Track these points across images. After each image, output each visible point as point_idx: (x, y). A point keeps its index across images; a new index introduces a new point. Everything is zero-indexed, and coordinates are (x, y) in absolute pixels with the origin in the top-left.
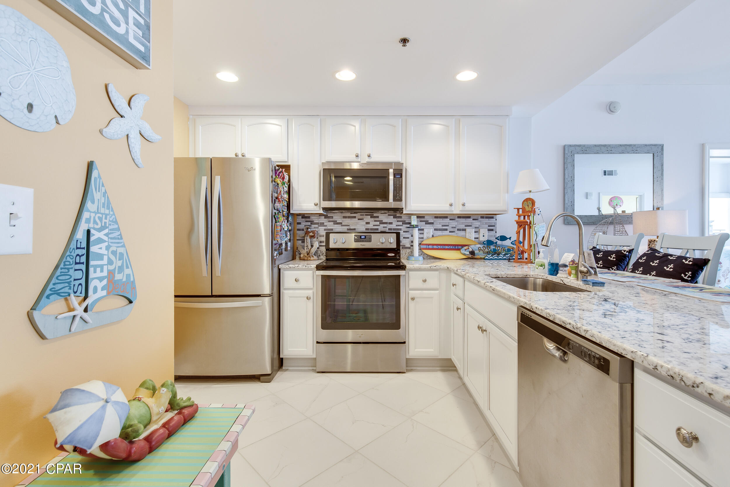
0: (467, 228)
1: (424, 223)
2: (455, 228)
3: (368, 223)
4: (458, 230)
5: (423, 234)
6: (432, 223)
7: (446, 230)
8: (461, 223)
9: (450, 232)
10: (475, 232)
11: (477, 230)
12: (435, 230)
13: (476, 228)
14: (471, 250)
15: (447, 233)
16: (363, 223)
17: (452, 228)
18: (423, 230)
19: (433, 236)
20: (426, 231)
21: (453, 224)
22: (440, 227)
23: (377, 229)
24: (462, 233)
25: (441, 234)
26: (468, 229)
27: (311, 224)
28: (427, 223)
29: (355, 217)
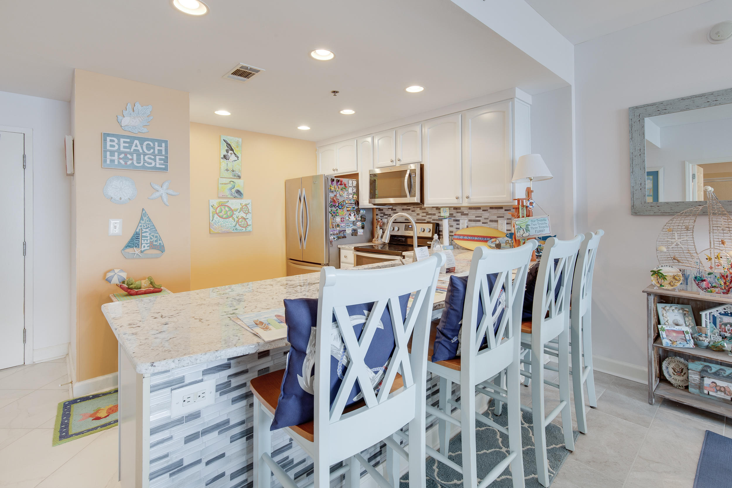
0: (499, 219)
1: (460, 214)
2: (488, 219)
3: (418, 214)
4: (491, 221)
5: (459, 224)
6: (467, 214)
7: (479, 221)
8: (493, 215)
9: (483, 223)
10: (507, 224)
11: (509, 221)
12: (470, 221)
13: (508, 219)
14: (497, 242)
15: (480, 224)
16: (414, 214)
17: (485, 219)
18: (458, 221)
19: (467, 227)
20: (461, 222)
21: (486, 215)
22: (473, 218)
23: (425, 220)
24: (494, 224)
25: (475, 225)
26: (500, 221)
27: (384, 215)
28: (463, 214)
29: (409, 209)
